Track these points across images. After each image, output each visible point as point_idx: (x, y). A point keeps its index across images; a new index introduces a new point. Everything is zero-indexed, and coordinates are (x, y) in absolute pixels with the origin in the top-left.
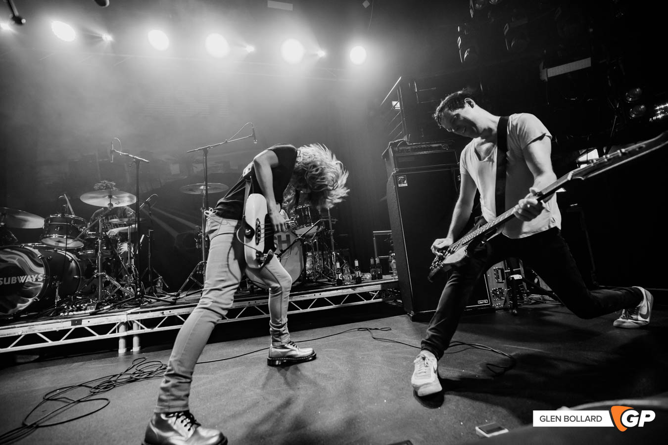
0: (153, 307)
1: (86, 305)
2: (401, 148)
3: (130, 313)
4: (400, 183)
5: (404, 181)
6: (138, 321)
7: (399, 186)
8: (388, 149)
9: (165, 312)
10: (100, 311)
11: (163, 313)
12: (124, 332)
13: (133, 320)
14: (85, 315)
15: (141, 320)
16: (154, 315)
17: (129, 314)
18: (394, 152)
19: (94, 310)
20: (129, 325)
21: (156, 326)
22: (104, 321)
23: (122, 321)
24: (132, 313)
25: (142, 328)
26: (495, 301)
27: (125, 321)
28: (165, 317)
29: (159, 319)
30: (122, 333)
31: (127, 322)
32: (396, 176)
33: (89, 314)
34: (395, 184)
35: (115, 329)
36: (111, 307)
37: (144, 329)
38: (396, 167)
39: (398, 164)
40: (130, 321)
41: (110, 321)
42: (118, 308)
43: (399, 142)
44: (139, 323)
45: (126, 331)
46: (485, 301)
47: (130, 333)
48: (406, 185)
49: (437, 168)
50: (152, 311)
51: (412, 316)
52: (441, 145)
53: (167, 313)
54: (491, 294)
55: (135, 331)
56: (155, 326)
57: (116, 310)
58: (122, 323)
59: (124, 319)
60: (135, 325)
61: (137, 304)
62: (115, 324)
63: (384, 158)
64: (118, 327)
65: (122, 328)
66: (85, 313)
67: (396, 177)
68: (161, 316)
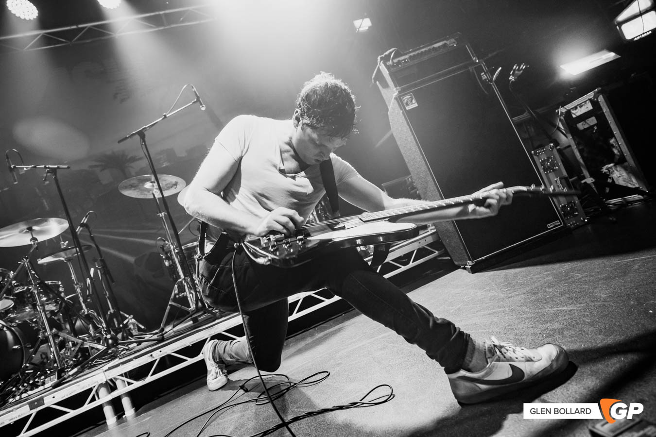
0: (135, 352)
1: (43, 377)
2: (396, 61)
3: (107, 368)
4: (407, 104)
5: (411, 101)
6: (121, 375)
7: (408, 108)
8: (379, 67)
9: (153, 353)
10: (65, 379)
11: (151, 355)
12: (106, 396)
13: (114, 376)
14: (46, 391)
15: (125, 373)
16: (141, 362)
17: (106, 371)
18: (388, 67)
19: (56, 380)
20: (111, 386)
21: (148, 375)
22: (75, 391)
23: (100, 383)
24: (110, 369)
25: (129, 384)
26: (568, 219)
27: (104, 381)
28: (156, 360)
29: (149, 365)
30: (105, 397)
31: (106, 382)
32: (400, 97)
33: (51, 388)
34: (401, 109)
35: (94, 396)
36: (78, 370)
37: (132, 384)
38: (396, 86)
39: (397, 81)
40: (111, 380)
41: (83, 388)
42: (88, 369)
43: (391, 53)
44: (124, 379)
45: (110, 393)
46: (557, 223)
47: (115, 394)
48: (416, 105)
49: (450, 72)
50: (136, 358)
51: (469, 267)
52: (445, 42)
53: (157, 355)
54: (560, 211)
55: (122, 389)
56: (146, 375)
57: (87, 371)
58: (101, 385)
59: (102, 380)
60: (118, 383)
61: (113, 356)
62: (91, 390)
63: (375, 82)
64: (97, 392)
65: (103, 391)
66: (45, 389)
67: (399, 99)
68: (150, 360)
